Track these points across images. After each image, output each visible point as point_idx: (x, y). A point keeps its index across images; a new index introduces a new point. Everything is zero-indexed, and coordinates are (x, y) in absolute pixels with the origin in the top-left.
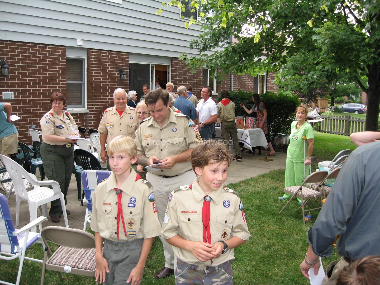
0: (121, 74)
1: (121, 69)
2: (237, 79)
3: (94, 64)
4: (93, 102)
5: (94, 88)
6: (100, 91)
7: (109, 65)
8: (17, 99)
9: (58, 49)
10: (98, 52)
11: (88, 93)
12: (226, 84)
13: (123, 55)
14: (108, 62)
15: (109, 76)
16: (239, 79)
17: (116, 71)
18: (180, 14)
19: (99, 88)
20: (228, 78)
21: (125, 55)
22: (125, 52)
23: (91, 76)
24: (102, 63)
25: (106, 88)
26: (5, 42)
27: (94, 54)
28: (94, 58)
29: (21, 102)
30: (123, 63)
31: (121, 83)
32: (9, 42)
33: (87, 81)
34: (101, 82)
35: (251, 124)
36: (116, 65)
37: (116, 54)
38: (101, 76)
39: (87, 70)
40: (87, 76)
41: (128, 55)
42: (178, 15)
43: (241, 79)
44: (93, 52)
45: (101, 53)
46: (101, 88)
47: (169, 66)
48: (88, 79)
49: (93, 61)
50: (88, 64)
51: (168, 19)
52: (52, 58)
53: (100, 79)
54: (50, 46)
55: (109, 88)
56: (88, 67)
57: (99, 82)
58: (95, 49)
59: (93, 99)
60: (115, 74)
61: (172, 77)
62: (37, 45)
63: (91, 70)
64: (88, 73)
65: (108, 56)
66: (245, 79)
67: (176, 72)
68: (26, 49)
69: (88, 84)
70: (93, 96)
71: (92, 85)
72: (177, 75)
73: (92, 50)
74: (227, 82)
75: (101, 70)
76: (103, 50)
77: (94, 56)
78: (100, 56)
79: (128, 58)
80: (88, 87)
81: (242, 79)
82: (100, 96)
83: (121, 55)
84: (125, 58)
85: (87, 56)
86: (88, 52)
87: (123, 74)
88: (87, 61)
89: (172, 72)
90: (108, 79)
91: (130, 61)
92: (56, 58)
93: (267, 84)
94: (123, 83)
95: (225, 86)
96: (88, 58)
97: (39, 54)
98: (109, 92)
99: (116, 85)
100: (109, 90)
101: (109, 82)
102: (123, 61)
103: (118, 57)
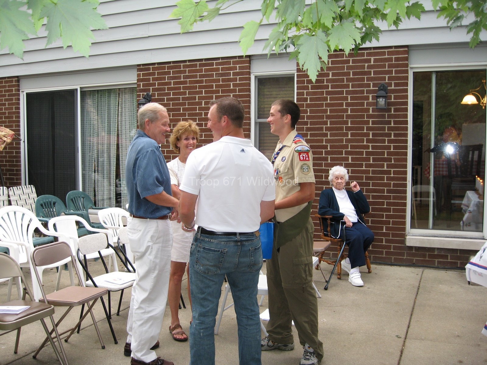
1: (383, 86)
5: (308, 129)
7: (349, 80)
8: (166, 150)
9: (234, 63)
13: (390, 53)
14: (347, 74)
15: (348, 105)
17: (369, 92)
19: (322, 129)
21: (398, 53)
22: (396, 47)
24: (331, 77)
25: (342, 129)
26: (151, 67)
29: (172, 155)
30: (389, 72)
31: (384, 116)
32: (156, 66)
34: (328, 117)
36: (369, 79)
37: (369, 54)
38: (328, 105)
41: (407, 52)
50: (298, 82)
52: (223, 80)
53: (325, 111)
54: (220, 61)
55: (348, 129)
57: (322, 117)
60: (368, 98)
62: (198, 63)
65: (348, 62)
68: (181, 72)
71: (305, 123)
75: (328, 93)
79: (406, 59)
83: (383, 54)
84: (398, 59)
85: (296, 68)
88: (298, 77)
90: (346, 111)
92: (230, 80)
96: (298, 71)
97: (201, 76)
98: (349, 137)
99: (368, 122)
100: (349, 133)
101: (348, 117)
102: (390, 66)
103: (375, 60)
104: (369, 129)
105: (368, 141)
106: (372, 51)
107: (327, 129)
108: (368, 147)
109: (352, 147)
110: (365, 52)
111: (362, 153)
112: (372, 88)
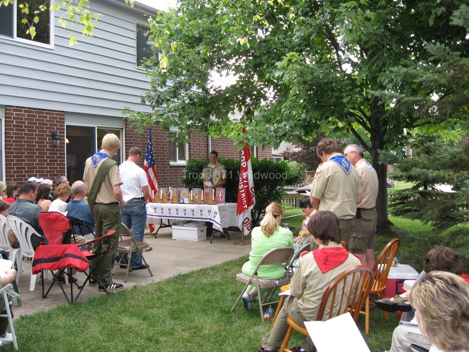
0: (53, 139)
1: (54, 133)
2: (217, 145)
3: (14, 126)
4: (13, 176)
5: (14, 157)
6: (24, 161)
7: (36, 127)
10: (21, 111)
11: (6, 164)
12: (202, 152)
13: (56, 114)
14: (36, 124)
15: (36, 142)
16: (219, 145)
17: (47, 135)
18: (135, 64)
19: (22, 157)
20: (205, 144)
21: (60, 115)
22: (59, 111)
23: (10, 141)
24: (26, 124)
25: (33, 157)
27: (15, 113)
28: (14, 118)
30: (56, 125)
31: (54, 150)
33: (6, 149)
34: (26, 149)
35: (222, 197)
36: (47, 128)
37: (46, 113)
38: (25, 142)
39: (6, 133)
40: (6, 141)
41: (63, 115)
42: (133, 65)
43: (221, 145)
44: (14, 110)
45: (25, 111)
46: (26, 157)
47: (122, 129)
48: (6, 145)
49: (13, 122)
50: (6, 125)
51: (119, 70)
53: (24, 146)
55: (37, 157)
56: (6, 129)
57: (22, 149)
58: (16, 107)
59: (14, 172)
60: (46, 139)
61: (126, 143)
63: (10, 133)
64: (6, 137)
65: (36, 116)
66: (228, 146)
67: (132, 137)
69: (6, 153)
70: (13, 168)
71: (13, 153)
72: (133, 140)
73: (12, 108)
74: (202, 150)
75: (25, 134)
76: (28, 108)
77: (15, 116)
78: (24, 115)
79: (64, 119)
80: (6, 157)
81: (224, 146)
82: (24, 168)
83: (53, 114)
84: (60, 118)
85: (4, 116)
86: (6, 110)
87: (56, 139)
88: (6, 121)
89: (126, 137)
90: (35, 146)
91: (67, 123)
93: (257, 152)
94: (57, 150)
95: (200, 154)
96: (6, 118)
98: (37, 162)
99: (46, 153)
100: (37, 159)
101: (36, 149)
102: (57, 122)
103: (50, 117)
104: (47, 157)
105: (47, 164)
106: (48, 112)
107: (25, 157)
108: (47, 168)
109: (39, 168)
110: (45, 112)
111: (44, 172)
112: (48, 133)
